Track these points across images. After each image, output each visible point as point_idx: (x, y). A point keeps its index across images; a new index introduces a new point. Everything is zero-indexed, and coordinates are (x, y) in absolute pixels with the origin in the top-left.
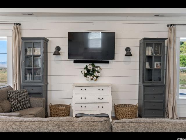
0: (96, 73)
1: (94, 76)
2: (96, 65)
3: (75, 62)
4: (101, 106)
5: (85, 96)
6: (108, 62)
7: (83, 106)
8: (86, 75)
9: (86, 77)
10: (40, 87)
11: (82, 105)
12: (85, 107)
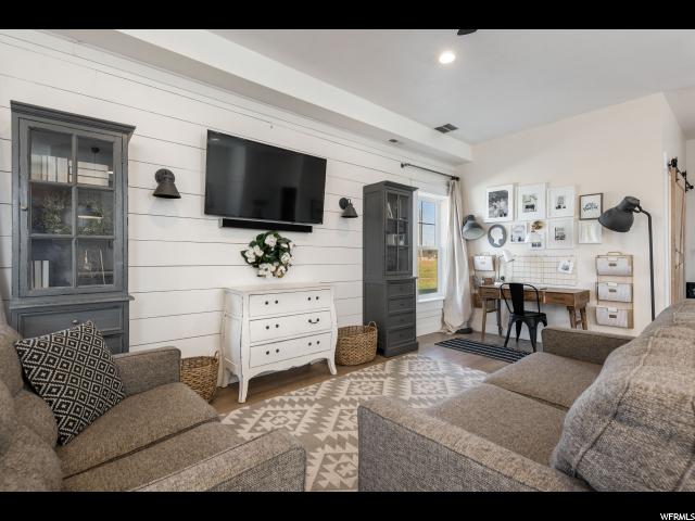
0: (285, 258)
1: (281, 264)
2: (283, 235)
3: (227, 224)
4: (313, 340)
5: (276, 321)
6: (309, 230)
7: (272, 348)
8: (257, 263)
9: (257, 267)
10: (116, 310)
11: (269, 348)
12: (278, 351)
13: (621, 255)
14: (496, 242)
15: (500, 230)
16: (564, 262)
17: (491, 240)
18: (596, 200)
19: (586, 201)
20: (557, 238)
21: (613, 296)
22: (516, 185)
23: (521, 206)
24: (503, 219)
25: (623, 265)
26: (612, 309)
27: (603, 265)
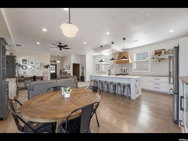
13: (46, 71)
14: (24, 69)
15: (25, 67)
16: (38, 72)
17: (23, 69)
18: (43, 64)
19: (42, 64)
20: (37, 69)
21: (46, 76)
22: (29, 59)
23: (30, 63)
24: (26, 65)
25: (47, 72)
26: (45, 78)
27: (44, 73)
